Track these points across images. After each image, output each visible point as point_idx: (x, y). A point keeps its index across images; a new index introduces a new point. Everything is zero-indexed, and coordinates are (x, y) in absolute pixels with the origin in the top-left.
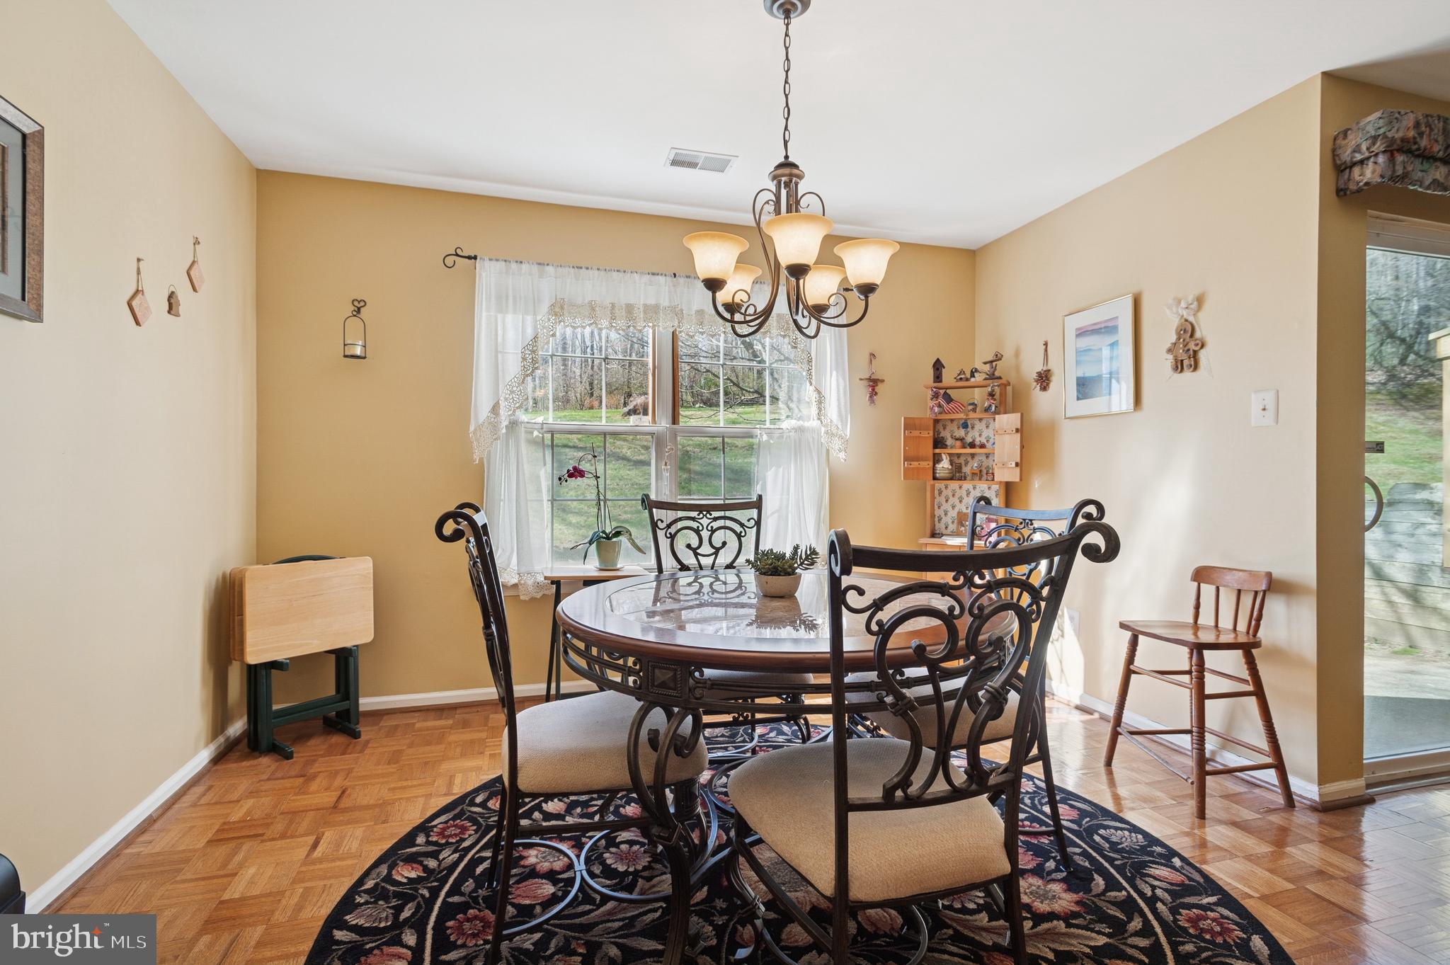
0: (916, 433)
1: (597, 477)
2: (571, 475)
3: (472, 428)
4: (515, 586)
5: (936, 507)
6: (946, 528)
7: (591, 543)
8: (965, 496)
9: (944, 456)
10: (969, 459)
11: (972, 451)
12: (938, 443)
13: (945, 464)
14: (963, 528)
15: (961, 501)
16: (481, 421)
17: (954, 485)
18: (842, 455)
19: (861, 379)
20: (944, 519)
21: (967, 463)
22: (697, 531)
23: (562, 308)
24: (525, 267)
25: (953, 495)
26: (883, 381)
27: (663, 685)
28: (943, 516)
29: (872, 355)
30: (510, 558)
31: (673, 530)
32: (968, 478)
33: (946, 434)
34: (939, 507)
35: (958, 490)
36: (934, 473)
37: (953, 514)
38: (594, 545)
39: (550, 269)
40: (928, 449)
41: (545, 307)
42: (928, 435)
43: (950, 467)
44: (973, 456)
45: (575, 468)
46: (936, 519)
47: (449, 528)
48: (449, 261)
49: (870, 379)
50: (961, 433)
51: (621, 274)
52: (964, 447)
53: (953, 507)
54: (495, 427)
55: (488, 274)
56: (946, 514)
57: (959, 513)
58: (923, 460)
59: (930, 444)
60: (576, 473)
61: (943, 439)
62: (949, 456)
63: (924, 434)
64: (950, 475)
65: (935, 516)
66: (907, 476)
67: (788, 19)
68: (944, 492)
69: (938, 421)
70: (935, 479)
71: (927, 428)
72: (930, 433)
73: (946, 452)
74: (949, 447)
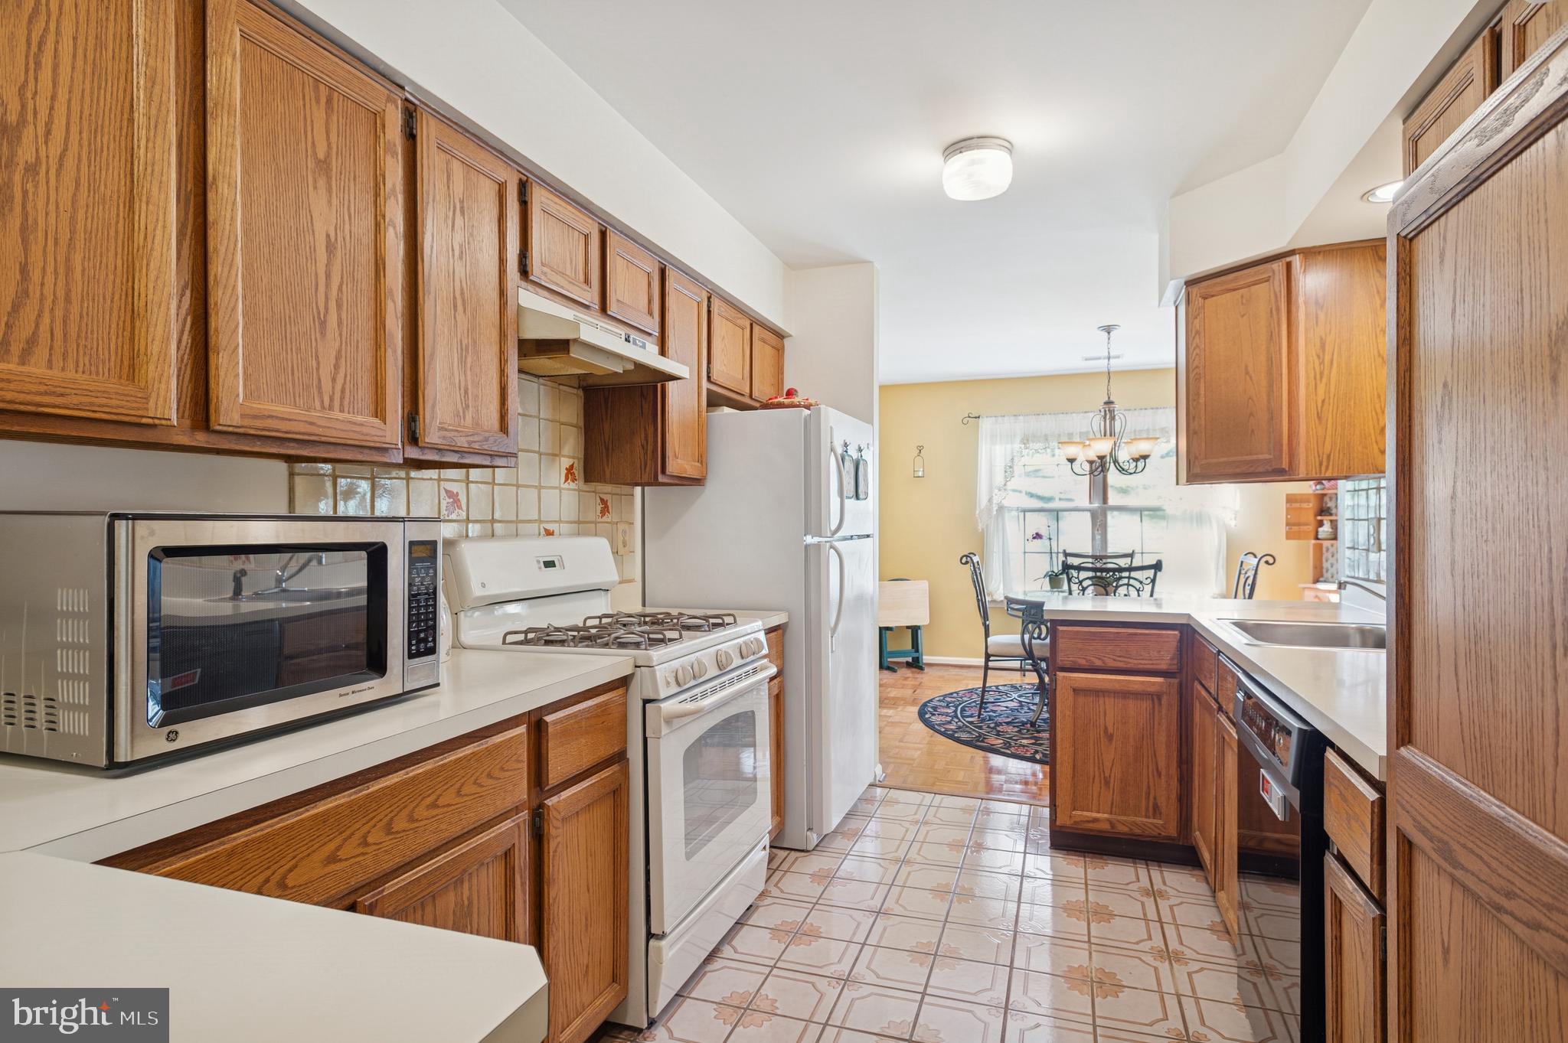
0: (1296, 506)
1: (1049, 539)
2: (1034, 538)
3: (977, 512)
5: (1324, 560)
9: (1325, 522)
12: (1323, 511)
13: (1326, 529)
15: (1333, 556)
16: (982, 508)
23: (1028, 440)
24: (1006, 418)
25: (1337, 552)
27: (1034, 614)
28: (1326, 567)
30: (999, 586)
34: (1327, 561)
36: (1316, 534)
38: (1047, 579)
39: (1021, 418)
40: (1310, 517)
41: (1018, 439)
42: (1311, 506)
43: (1330, 530)
45: (1037, 534)
46: (1324, 571)
47: (964, 560)
48: (965, 421)
53: (1337, 561)
54: (990, 510)
55: (986, 425)
58: (1307, 524)
59: (1311, 514)
60: (1038, 536)
61: (1329, 508)
62: (1331, 521)
63: (1305, 505)
64: (1333, 536)
65: (1322, 568)
66: (1288, 537)
67: (1109, 333)
68: (1331, 550)
69: (1325, 495)
70: (1317, 538)
71: (1308, 501)
72: (1311, 505)
73: (1326, 520)
74: (1330, 514)
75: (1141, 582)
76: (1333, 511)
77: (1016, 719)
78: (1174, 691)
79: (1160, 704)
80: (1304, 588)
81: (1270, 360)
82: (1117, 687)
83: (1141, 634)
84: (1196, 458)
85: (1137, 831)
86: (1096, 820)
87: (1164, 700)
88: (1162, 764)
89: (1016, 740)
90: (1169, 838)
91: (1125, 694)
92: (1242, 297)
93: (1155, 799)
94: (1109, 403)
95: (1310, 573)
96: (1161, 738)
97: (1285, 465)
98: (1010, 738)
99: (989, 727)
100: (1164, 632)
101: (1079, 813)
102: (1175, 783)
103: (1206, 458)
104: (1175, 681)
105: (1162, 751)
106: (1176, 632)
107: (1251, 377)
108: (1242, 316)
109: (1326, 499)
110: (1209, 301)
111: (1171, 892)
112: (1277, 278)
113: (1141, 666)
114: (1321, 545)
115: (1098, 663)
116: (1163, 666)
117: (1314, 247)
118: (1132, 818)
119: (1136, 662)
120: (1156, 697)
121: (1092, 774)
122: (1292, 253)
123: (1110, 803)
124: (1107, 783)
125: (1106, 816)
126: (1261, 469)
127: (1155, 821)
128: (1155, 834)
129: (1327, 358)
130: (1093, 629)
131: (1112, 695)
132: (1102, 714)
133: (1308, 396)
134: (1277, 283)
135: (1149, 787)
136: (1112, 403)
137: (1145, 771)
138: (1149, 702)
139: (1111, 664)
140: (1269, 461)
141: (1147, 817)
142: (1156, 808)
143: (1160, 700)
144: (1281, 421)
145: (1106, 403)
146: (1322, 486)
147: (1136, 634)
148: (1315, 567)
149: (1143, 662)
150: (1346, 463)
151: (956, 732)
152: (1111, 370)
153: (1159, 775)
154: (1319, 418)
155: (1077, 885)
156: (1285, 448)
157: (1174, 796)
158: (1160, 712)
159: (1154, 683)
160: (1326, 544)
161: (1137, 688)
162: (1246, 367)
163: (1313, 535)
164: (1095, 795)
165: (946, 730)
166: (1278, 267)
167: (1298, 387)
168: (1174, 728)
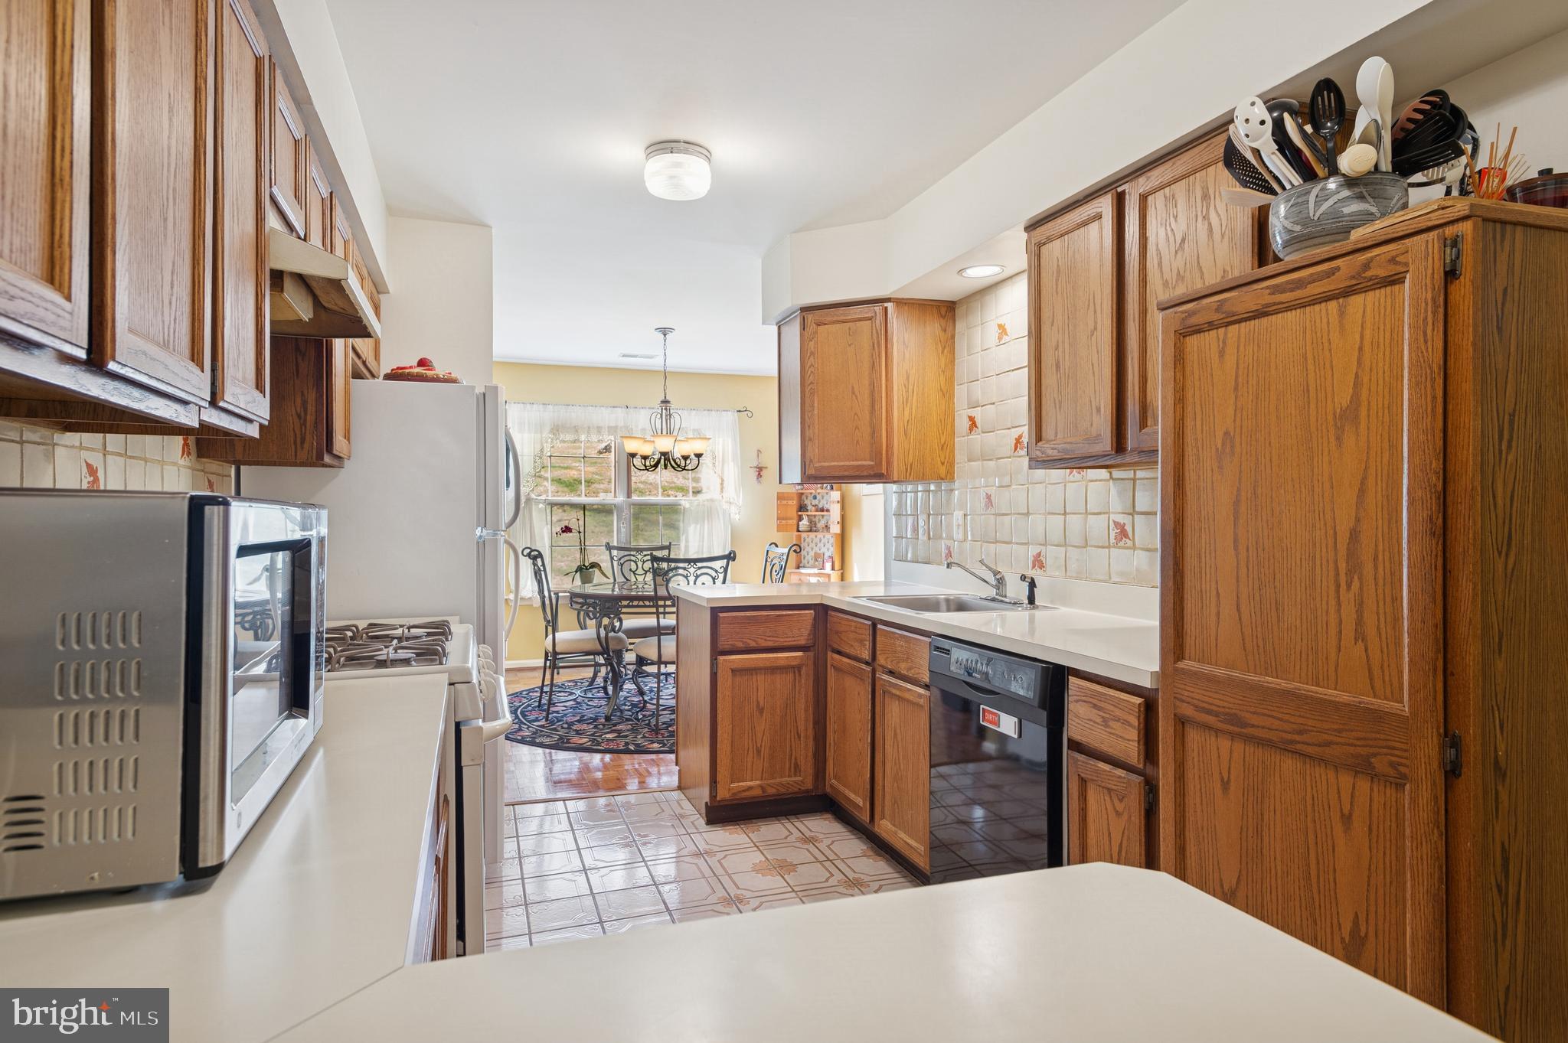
0: (785, 502)
1: (580, 532)
2: (563, 532)
4: (530, 598)
5: (802, 549)
6: (808, 563)
7: (576, 572)
8: (819, 542)
9: (804, 517)
11: (822, 513)
12: (802, 508)
13: (805, 523)
14: (817, 563)
15: (816, 546)
17: (812, 535)
18: (737, 517)
19: (749, 467)
20: (806, 557)
21: (819, 521)
22: (635, 562)
23: (558, 431)
24: (535, 406)
25: (812, 542)
26: (765, 468)
27: (608, 608)
28: (806, 555)
29: (759, 451)
31: (622, 561)
32: (822, 530)
33: (807, 502)
34: (804, 549)
35: (815, 538)
36: (798, 527)
37: (812, 554)
38: (578, 573)
39: (550, 407)
40: (793, 512)
41: (547, 429)
42: (794, 503)
43: (807, 524)
44: (823, 516)
45: (566, 527)
46: (803, 558)
49: (757, 467)
50: (815, 502)
51: (593, 408)
52: (817, 511)
53: (812, 549)
56: (809, 554)
57: (815, 553)
58: (791, 519)
59: (795, 509)
60: (567, 530)
62: (809, 517)
63: (790, 502)
64: (810, 529)
65: (801, 555)
66: (779, 530)
67: (665, 335)
68: (809, 540)
70: (798, 531)
71: (792, 500)
73: (804, 515)
74: (807, 510)
75: (716, 571)
76: (809, 507)
77: (584, 716)
78: (811, 663)
79: (800, 675)
81: (872, 385)
82: (768, 664)
83: (786, 615)
84: (811, 461)
85: (783, 791)
86: (750, 788)
87: (803, 671)
88: (801, 728)
89: (601, 736)
90: (807, 791)
91: (773, 670)
92: (850, 329)
93: (796, 759)
94: (665, 402)
96: (801, 705)
97: (884, 471)
98: (593, 735)
99: (563, 728)
100: (803, 612)
101: (736, 784)
102: (811, 743)
103: (819, 462)
104: (811, 654)
105: (801, 715)
106: (812, 612)
107: (856, 396)
108: (850, 345)
109: (804, 497)
110: (821, 329)
111: (821, 836)
112: (878, 317)
113: (785, 644)
114: (802, 536)
115: (753, 644)
116: (802, 642)
117: (903, 299)
118: (778, 780)
119: (782, 640)
120: (796, 669)
121: (746, 747)
122: (888, 300)
123: (761, 769)
124: (759, 752)
125: (758, 782)
126: (865, 473)
127: (797, 778)
128: (796, 790)
129: (911, 387)
130: (748, 614)
131: (763, 672)
132: (755, 689)
133: (899, 417)
134: (878, 322)
135: (791, 750)
136: (668, 402)
137: (788, 737)
138: (792, 675)
139: (764, 644)
140: (871, 467)
141: (789, 776)
142: (797, 766)
143: (800, 672)
144: (881, 435)
145: (662, 402)
146: (801, 487)
147: (783, 615)
149: (788, 640)
150: (922, 470)
151: (535, 738)
152: (668, 370)
153: (799, 737)
154: (906, 434)
155: (748, 850)
156: (884, 456)
157: (810, 754)
158: (800, 681)
159: (795, 657)
160: (805, 535)
161: (782, 663)
162: (853, 388)
163: (795, 528)
164: (749, 764)
165: (523, 737)
166: (878, 308)
167: (892, 409)
168: (811, 694)
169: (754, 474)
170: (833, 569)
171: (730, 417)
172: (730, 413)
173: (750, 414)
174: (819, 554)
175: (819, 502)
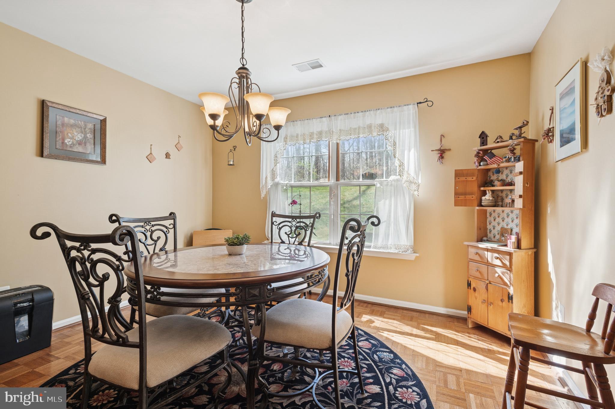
0: (463, 179)
3: (261, 187)
5: (488, 223)
6: (494, 237)
8: (505, 217)
9: (487, 192)
10: (509, 193)
11: (510, 188)
12: (487, 183)
13: (488, 197)
14: (503, 238)
15: (503, 221)
16: (263, 184)
17: (499, 209)
18: (416, 193)
19: (432, 151)
20: (493, 232)
21: (507, 196)
25: (499, 217)
26: (450, 150)
28: (492, 229)
31: (280, 226)
32: (508, 205)
33: (491, 178)
34: (490, 224)
35: (501, 213)
36: (480, 201)
37: (498, 228)
40: (474, 188)
42: (473, 179)
43: (491, 199)
45: (294, 201)
46: (488, 231)
49: (440, 150)
53: (499, 224)
56: (494, 228)
57: (502, 228)
58: (472, 194)
59: (475, 185)
60: (294, 203)
61: (492, 181)
62: (493, 191)
63: (470, 179)
64: (494, 204)
65: (486, 229)
66: (456, 204)
68: (493, 215)
69: (489, 170)
70: (480, 205)
71: (472, 175)
72: (475, 178)
73: (488, 189)
74: (493, 186)
76: (496, 183)
80: (468, 246)
95: (475, 234)
109: (490, 173)
114: (486, 211)
146: (485, 163)
148: (479, 229)
160: (489, 209)
163: (476, 203)
169: (436, 155)
170: (519, 247)
171: (411, 111)
172: (411, 106)
173: (430, 103)
174: (506, 229)
175: (507, 176)
